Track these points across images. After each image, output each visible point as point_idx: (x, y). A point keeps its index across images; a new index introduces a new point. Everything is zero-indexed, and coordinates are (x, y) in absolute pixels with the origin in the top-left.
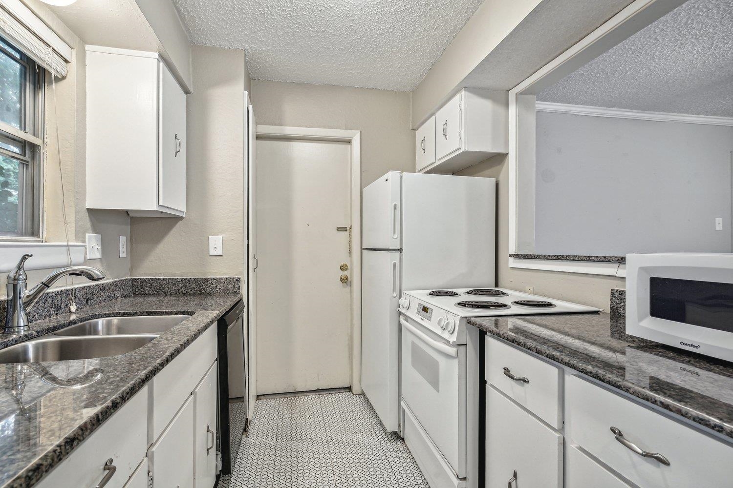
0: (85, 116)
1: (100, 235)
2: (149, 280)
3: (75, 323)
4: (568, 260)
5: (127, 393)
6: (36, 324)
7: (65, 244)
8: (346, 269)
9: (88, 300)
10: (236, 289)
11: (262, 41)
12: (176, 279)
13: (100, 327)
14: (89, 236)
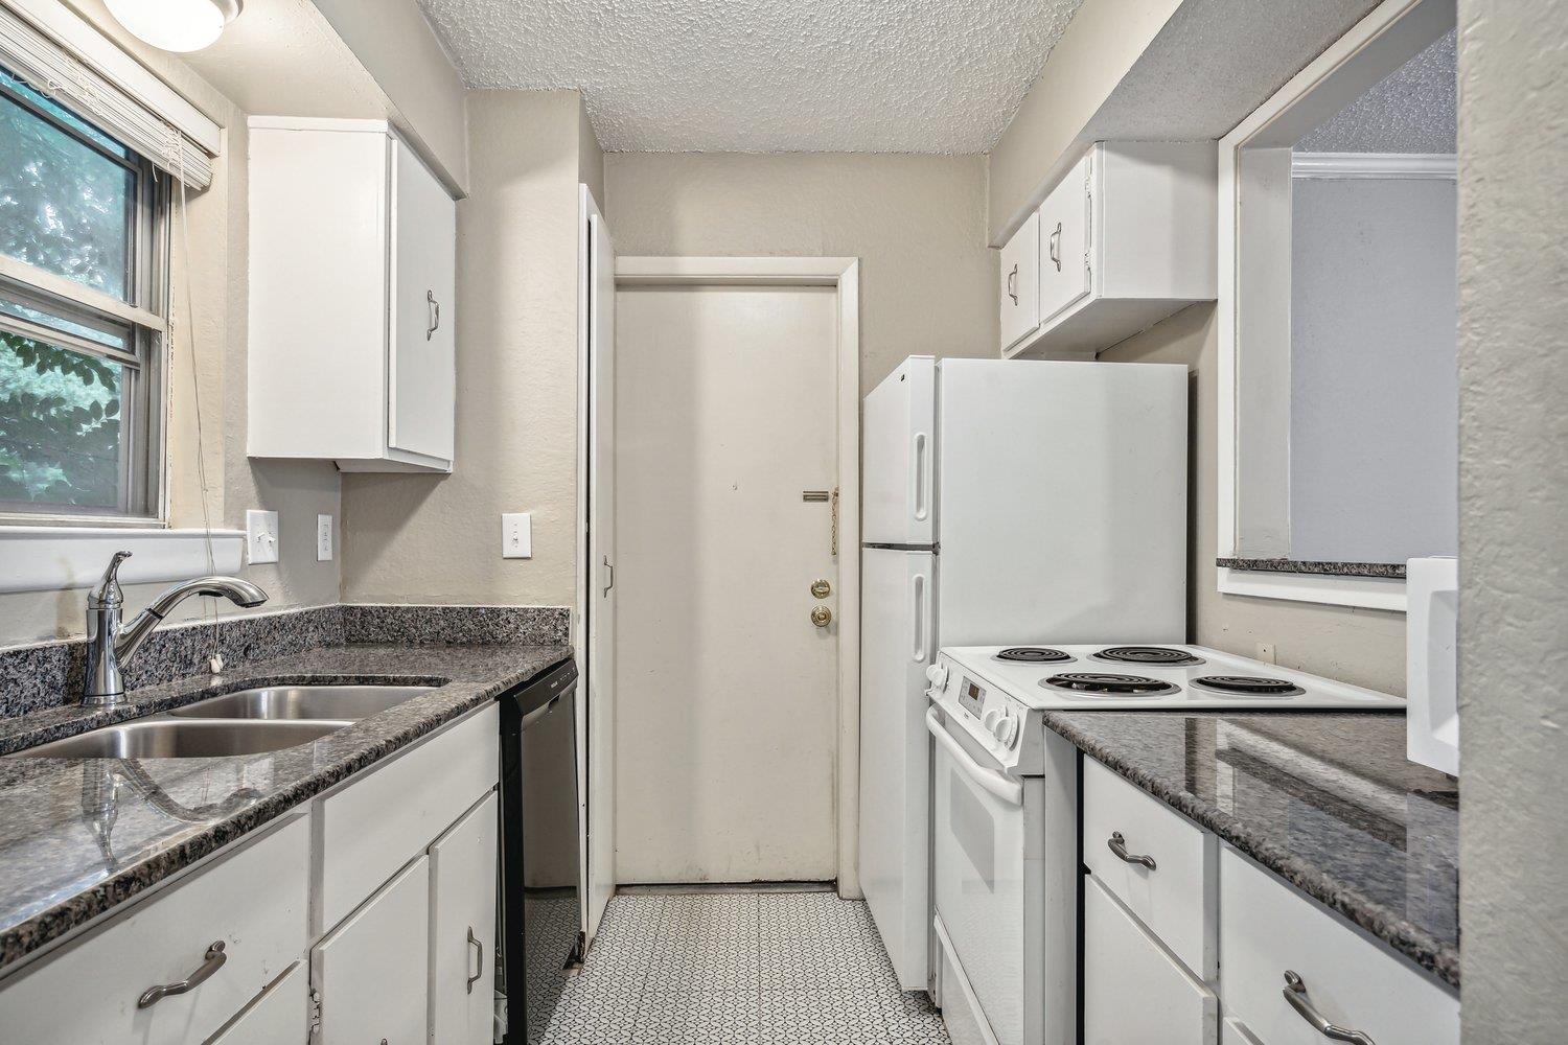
0: (246, 263)
1: (277, 513)
2: (377, 609)
3: (214, 695)
4: (1347, 574)
5: (250, 818)
6: (143, 692)
7: (203, 531)
8: (826, 594)
9: (247, 649)
10: (560, 634)
11: (615, 68)
12: (432, 609)
13: (264, 706)
14: (253, 516)
